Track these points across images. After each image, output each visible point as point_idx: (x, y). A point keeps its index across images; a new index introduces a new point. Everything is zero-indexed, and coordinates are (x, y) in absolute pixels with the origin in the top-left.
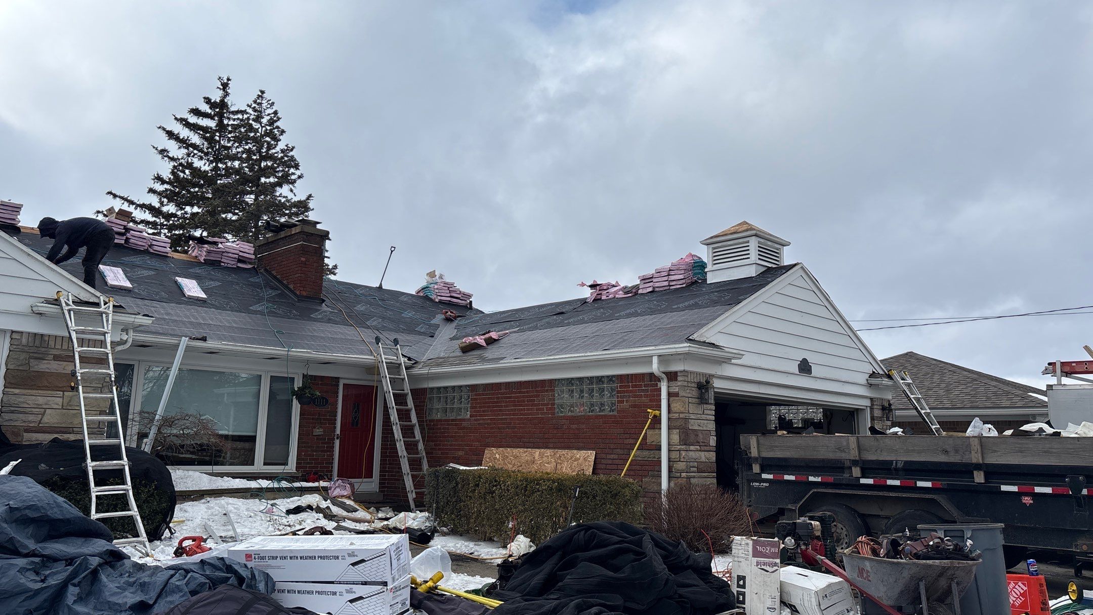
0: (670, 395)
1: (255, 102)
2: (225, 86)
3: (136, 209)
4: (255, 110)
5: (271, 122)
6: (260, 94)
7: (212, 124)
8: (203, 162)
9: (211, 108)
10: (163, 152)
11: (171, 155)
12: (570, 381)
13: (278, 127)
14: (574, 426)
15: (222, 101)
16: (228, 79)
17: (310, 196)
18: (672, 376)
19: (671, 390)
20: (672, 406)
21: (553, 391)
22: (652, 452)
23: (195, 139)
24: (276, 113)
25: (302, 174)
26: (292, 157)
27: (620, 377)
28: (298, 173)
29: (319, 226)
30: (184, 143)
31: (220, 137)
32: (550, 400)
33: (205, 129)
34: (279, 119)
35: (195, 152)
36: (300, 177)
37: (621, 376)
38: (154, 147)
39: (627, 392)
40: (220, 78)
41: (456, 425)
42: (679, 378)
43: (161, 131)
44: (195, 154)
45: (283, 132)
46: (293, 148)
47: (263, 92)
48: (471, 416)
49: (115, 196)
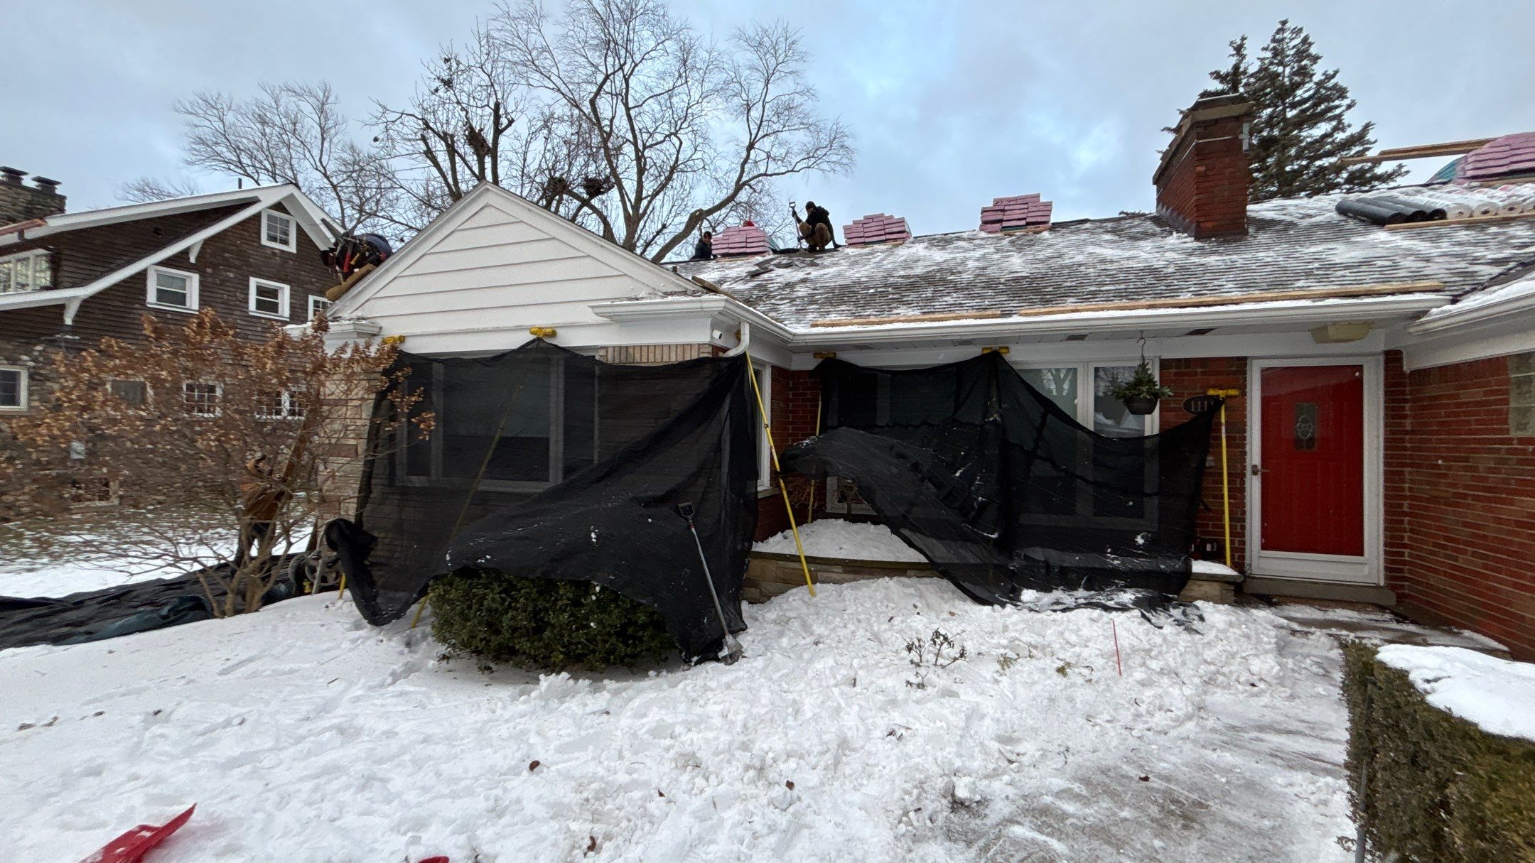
1: (1274, 40)
2: (1239, 49)
4: (1274, 51)
5: (1299, 55)
6: (1280, 27)
9: (1221, 82)
13: (1310, 57)
15: (1236, 67)
16: (1244, 39)
28: (1346, 102)
34: (1311, 45)
36: (1349, 107)
40: (1232, 43)
45: (1315, 59)
46: (1335, 73)
47: (1283, 23)
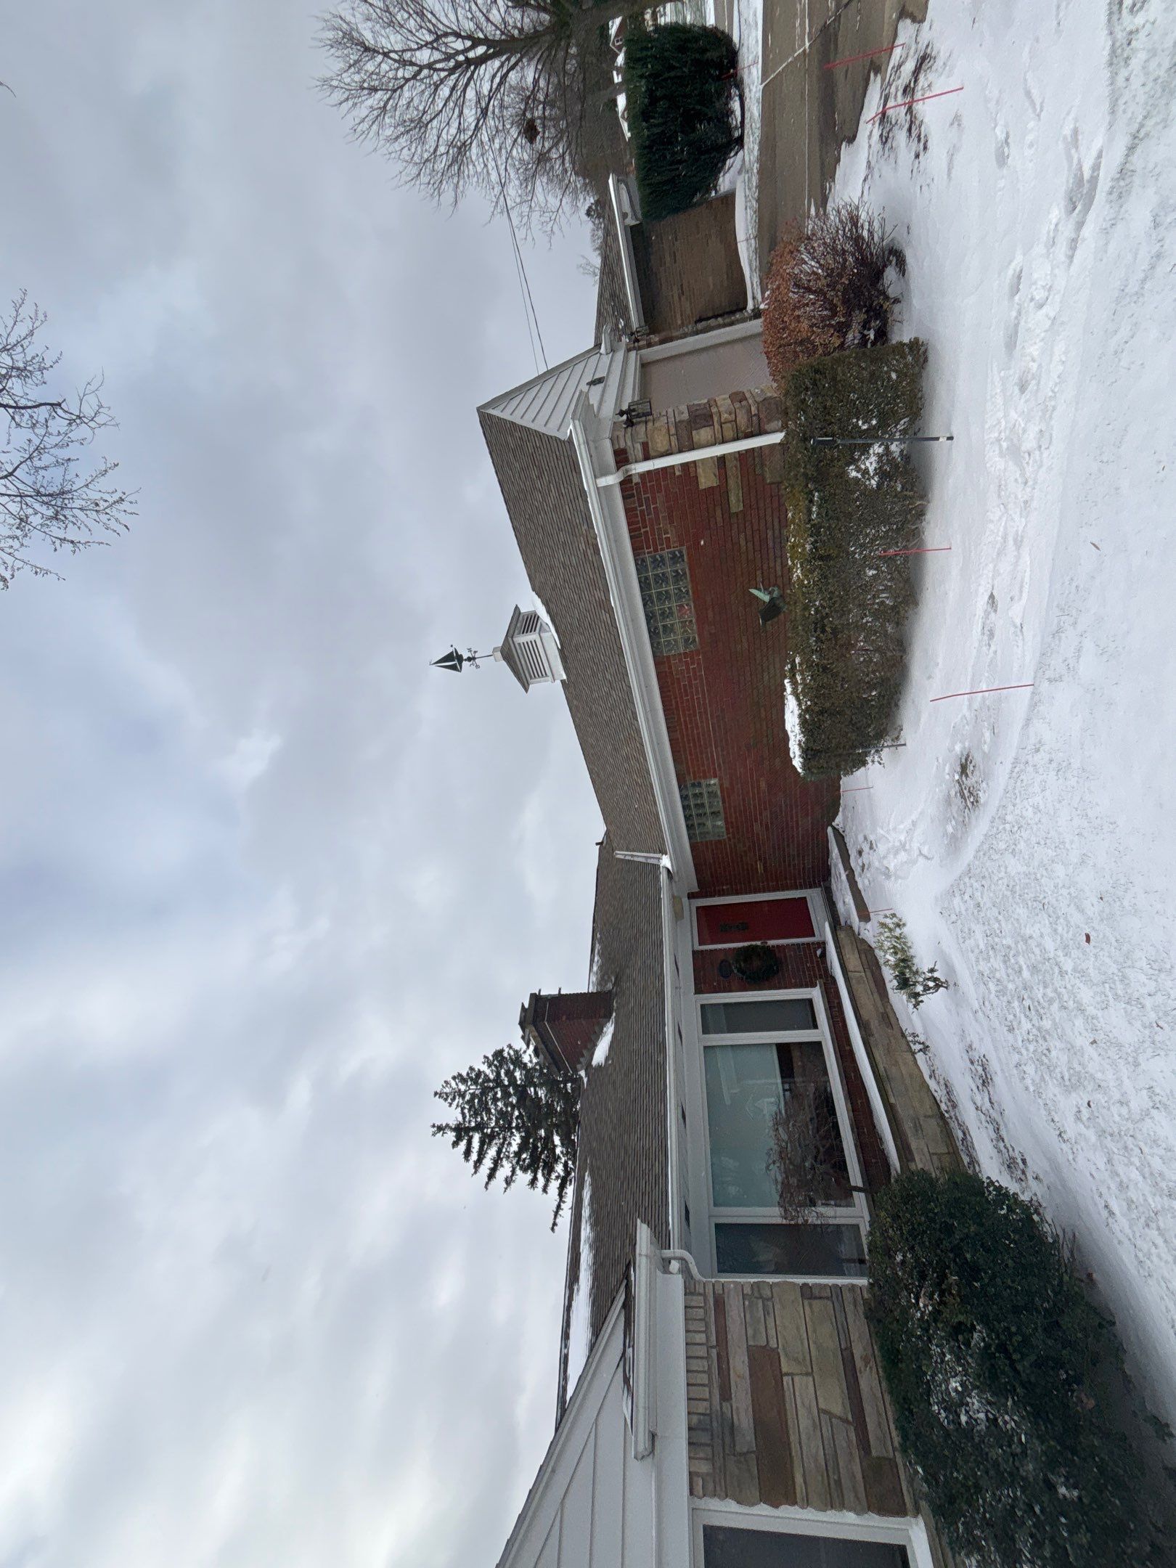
0: (647, 457)
1: (446, 1100)
3: (564, 1202)
4: (454, 1099)
7: (476, 1138)
8: (512, 1142)
9: (462, 1140)
10: (509, 1181)
11: (510, 1174)
12: (653, 634)
13: (468, 1074)
18: (622, 458)
19: (640, 455)
20: (662, 450)
21: (668, 657)
22: (729, 473)
23: (492, 1152)
24: (454, 1078)
26: (493, 1056)
27: (636, 549)
29: (526, 1006)
30: (497, 1162)
31: (488, 1128)
32: (680, 660)
33: (482, 1143)
35: (504, 1150)
36: (510, 1047)
37: (634, 549)
38: (505, 1192)
39: (653, 534)
40: (433, 1135)
41: (729, 797)
42: (622, 445)
43: (489, 1187)
44: (506, 1151)
45: (472, 1069)
46: (485, 1057)
48: (715, 777)
49: (555, 1224)
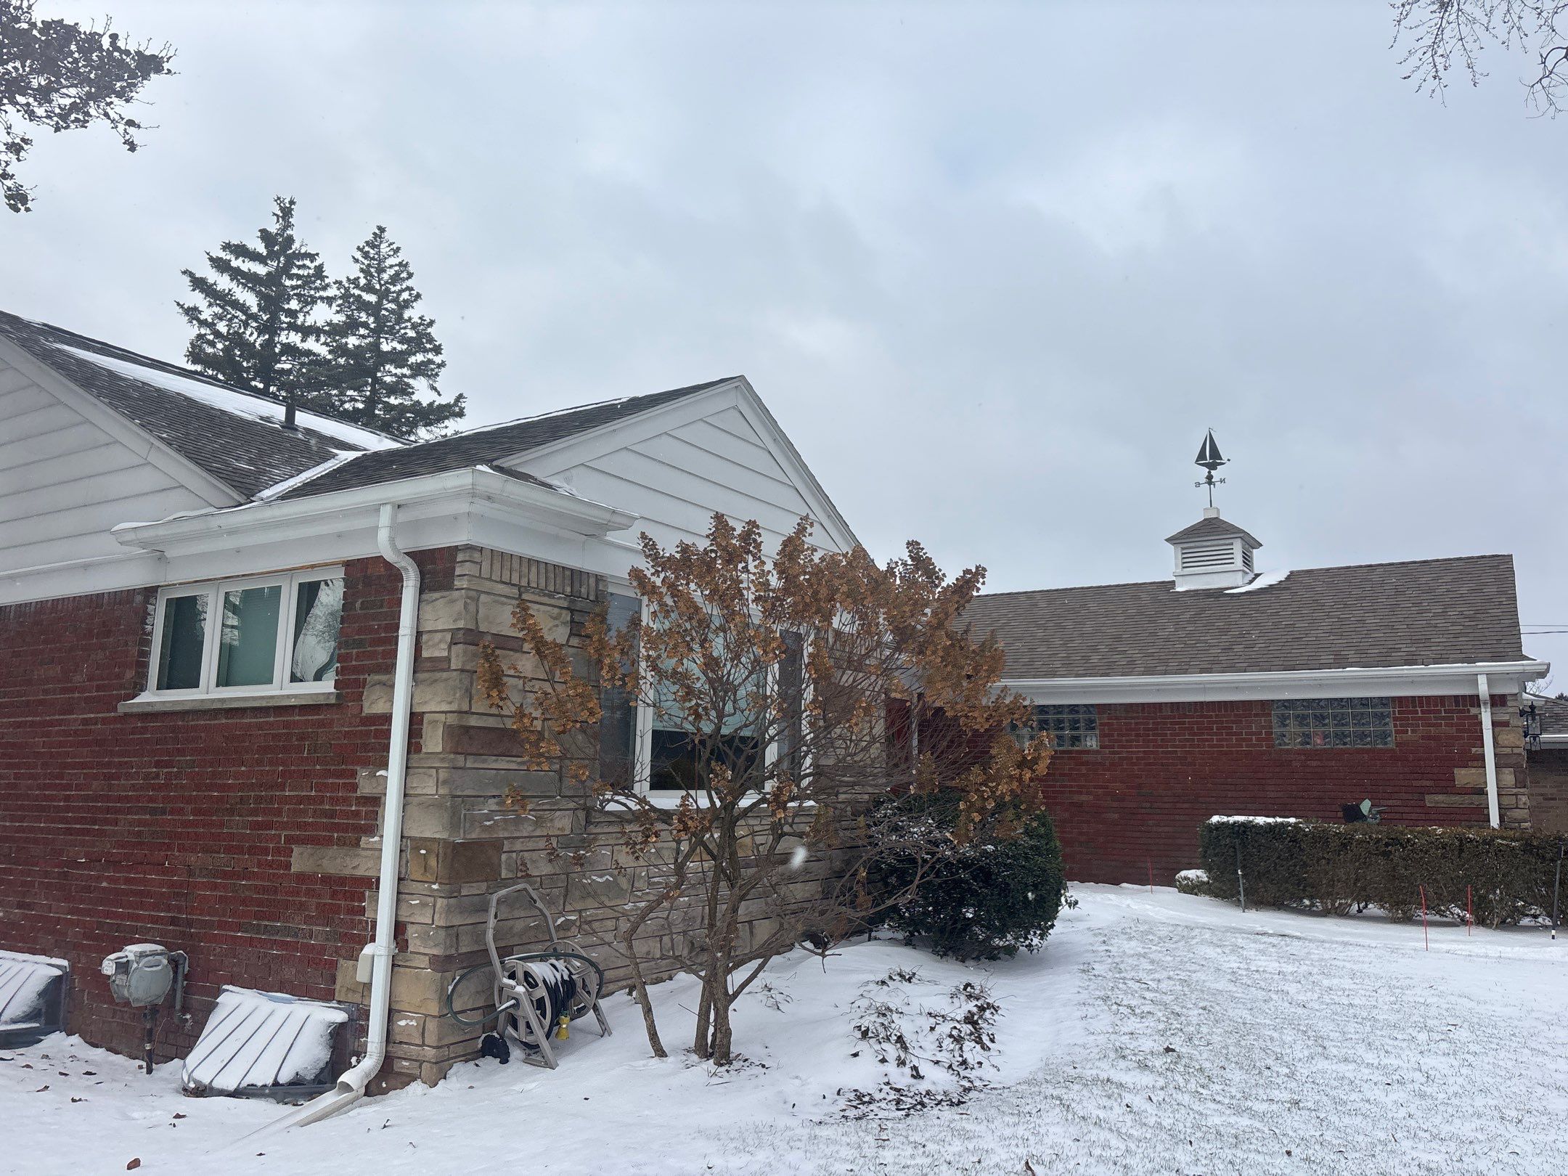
0: (1494, 724)
2: (286, 213)
5: (395, 279)
6: (377, 232)
7: (265, 271)
9: (263, 245)
10: (190, 311)
11: (202, 317)
12: (1300, 705)
13: (407, 288)
14: (1314, 763)
15: (284, 235)
16: (292, 202)
17: (461, 396)
18: (1498, 701)
19: (1498, 719)
20: (1500, 739)
21: (1270, 715)
22: (1466, 797)
23: (238, 293)
24: (404, 265)
25: (443, 362)
26: (431, 335)
27: (1399, 701)
28: (438, 360)
30: (220, 297)
32: (1263, 727)
33: (255, 279)
34: (410, 275)
35: (236, 314)
36: (443, 365)
37: (1400, 699)
38: (178, 304)
39: (1413, 719)
40: (279, 198)
41: (1070, 758)
42: (1509, 704)
43: (185, 278)
44: (234, 317)
45: (416, 296)
46: (433, 323)
47: (382, 230)
48: (1101, 746)
